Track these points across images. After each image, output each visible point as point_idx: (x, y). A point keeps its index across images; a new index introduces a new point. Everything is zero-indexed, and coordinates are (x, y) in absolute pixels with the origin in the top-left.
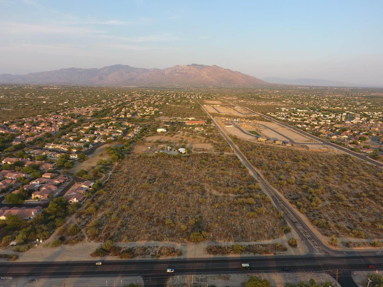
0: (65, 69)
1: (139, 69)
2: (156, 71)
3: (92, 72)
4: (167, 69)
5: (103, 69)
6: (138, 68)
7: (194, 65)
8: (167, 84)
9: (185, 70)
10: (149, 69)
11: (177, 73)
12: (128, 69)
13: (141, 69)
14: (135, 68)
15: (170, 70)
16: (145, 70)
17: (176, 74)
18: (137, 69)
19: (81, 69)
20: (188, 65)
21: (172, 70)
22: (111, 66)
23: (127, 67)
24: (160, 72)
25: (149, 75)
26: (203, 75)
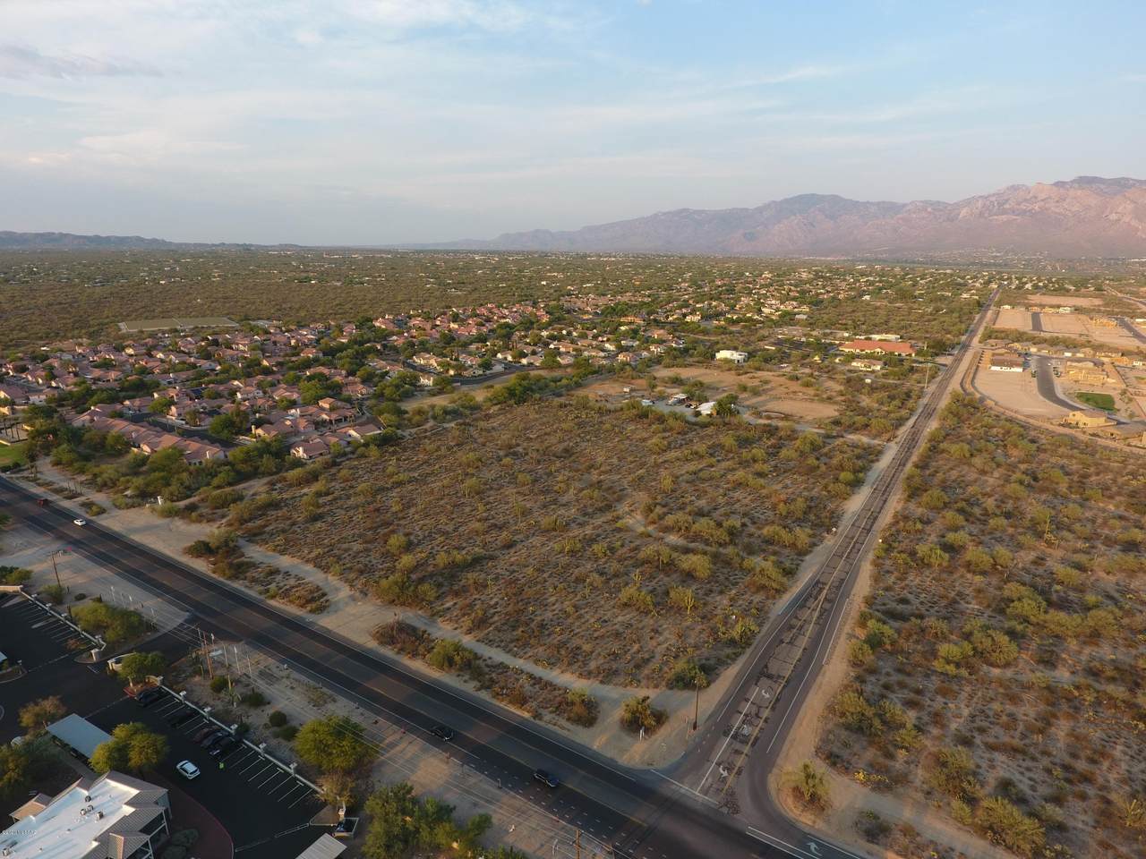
0: (664, 214)
1: (872, 204)
2: (929, 209)
3: (731, 219)
4: (968, 202)
5: (760, 210)
6: (868, 202)
7: (1085, 182)
8: (955, 252)
9: (1042, 200)
10: (904, 205)
11: (1004, 212)
12: (835, 206)
13: (879, 203)
14: (857, 202)
15: (980, 204)
16: (889, 208)
17: (1000, 217)
18: (867, 204)
19: (703, 211)
20: (1059, 184)
21: (988, 203)
22: (787, 201)
23: (835, 199)
24: (940, 211)
25: (900, 221)
26: (1113, 217)
